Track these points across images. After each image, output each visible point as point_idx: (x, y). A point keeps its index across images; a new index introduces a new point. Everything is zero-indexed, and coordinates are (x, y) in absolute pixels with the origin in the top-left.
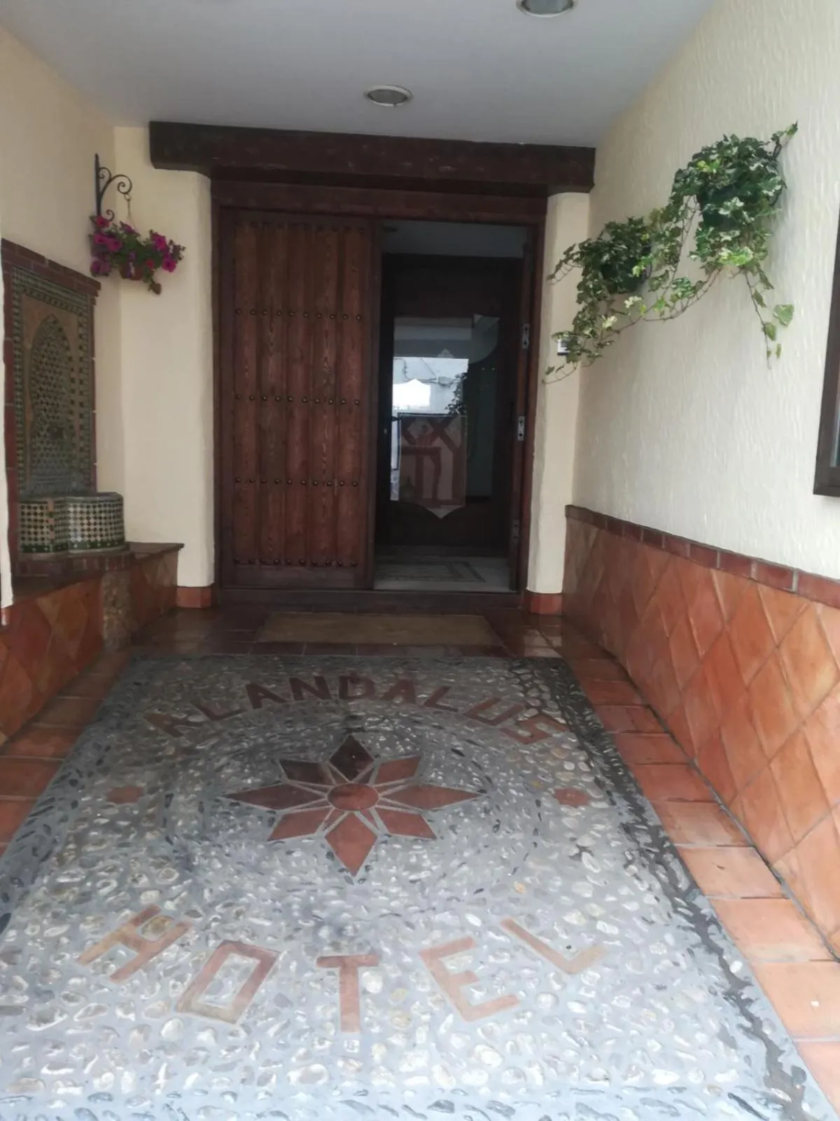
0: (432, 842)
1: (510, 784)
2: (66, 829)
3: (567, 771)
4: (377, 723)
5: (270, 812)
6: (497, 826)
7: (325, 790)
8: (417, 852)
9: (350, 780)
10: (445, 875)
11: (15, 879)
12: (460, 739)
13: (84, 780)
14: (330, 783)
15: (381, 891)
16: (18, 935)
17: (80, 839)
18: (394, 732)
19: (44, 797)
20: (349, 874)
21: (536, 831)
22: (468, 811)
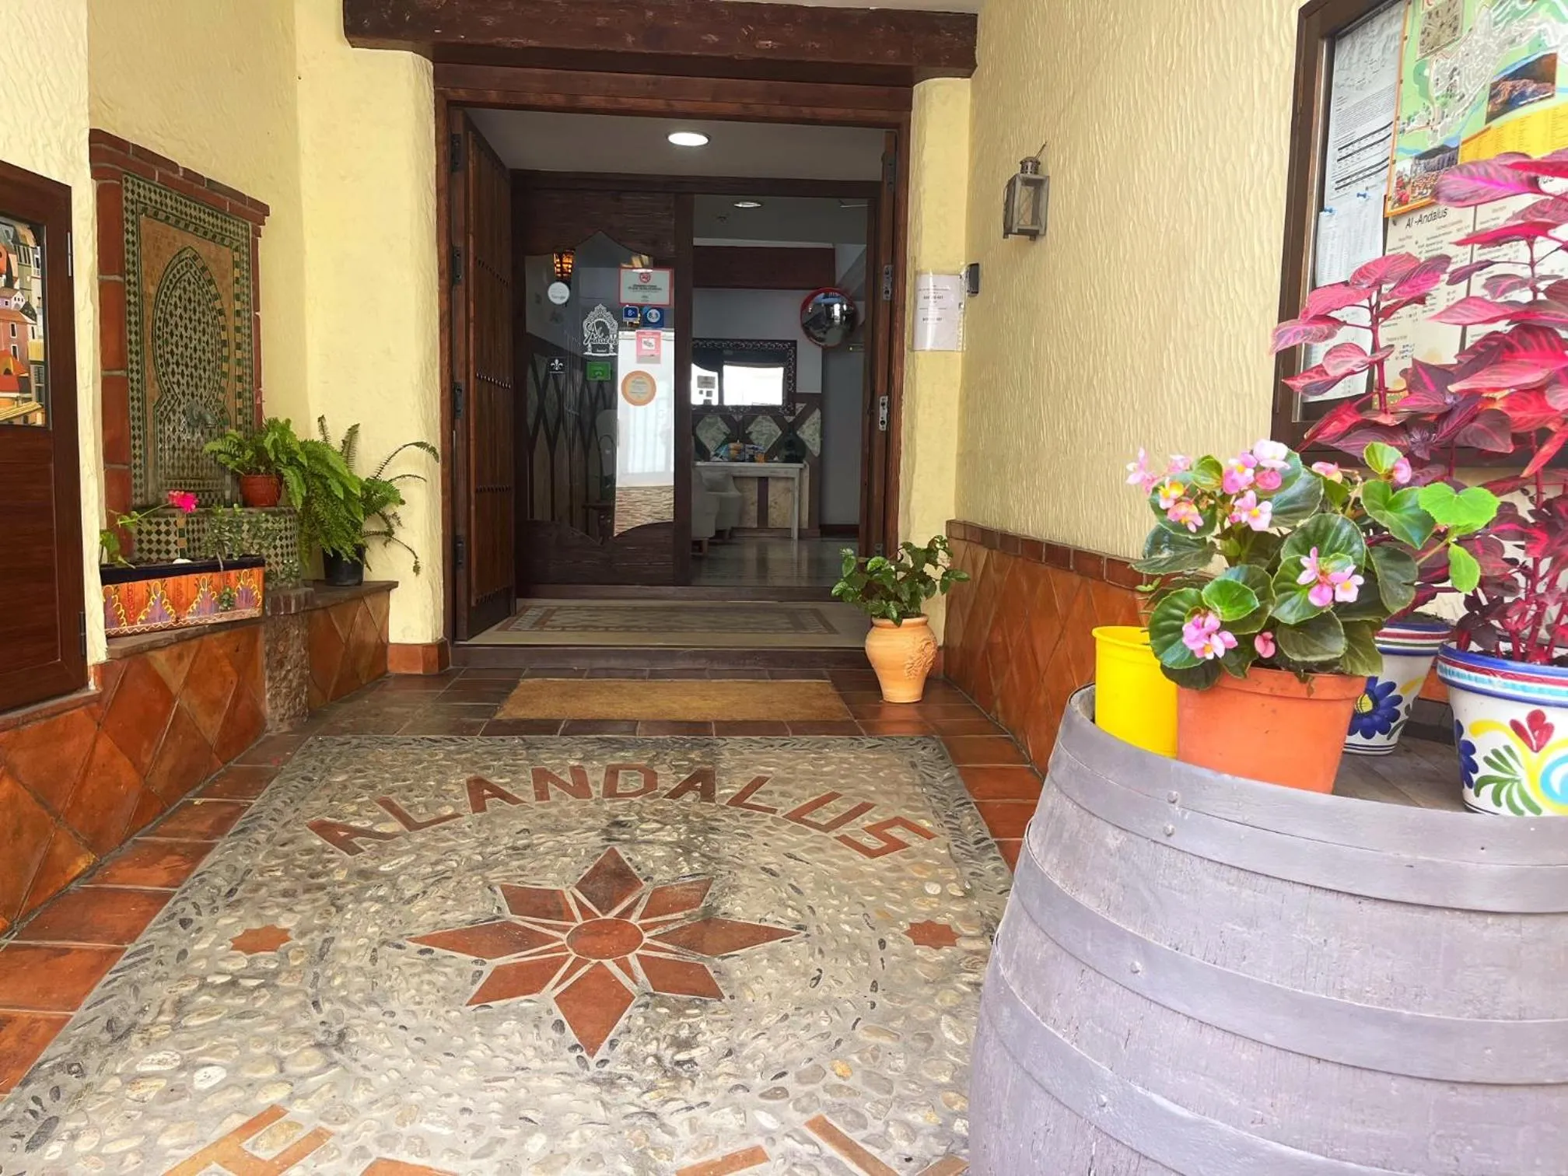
0: (715, 1004)
1: (842, 916)
2: (164, 992)
3: (930, 896)
4: (653, 832)
5: (476, 962)
6: (818, 979)
7: (564, 930)
8: (691, 1020)
9: (604, 914)
10: (730, 1053)
11: (73, 1065)
12: (775, 852)
13: (204, 919)
14: (573, 919)
15: (630, 1079)
16: (64, 1149)
17: (180, 1006)
18: (678, 844)
19: (140, 943)
20: (584, 1054)
21: (874, 986)
22: (774, 957)
